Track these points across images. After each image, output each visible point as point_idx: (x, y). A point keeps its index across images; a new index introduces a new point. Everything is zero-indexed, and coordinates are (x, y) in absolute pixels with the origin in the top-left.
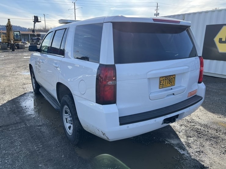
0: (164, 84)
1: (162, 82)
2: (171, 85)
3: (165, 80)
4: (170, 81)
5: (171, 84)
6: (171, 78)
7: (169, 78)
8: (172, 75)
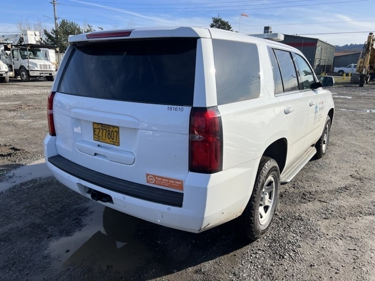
0: (100, 135)
1: (98, 131)
2: (112, 143)
3: (101, 130)
4: (109, 134)
5: (111, 139)
6: (111, 130)
7: (108, 129)
8: (114, 127)
